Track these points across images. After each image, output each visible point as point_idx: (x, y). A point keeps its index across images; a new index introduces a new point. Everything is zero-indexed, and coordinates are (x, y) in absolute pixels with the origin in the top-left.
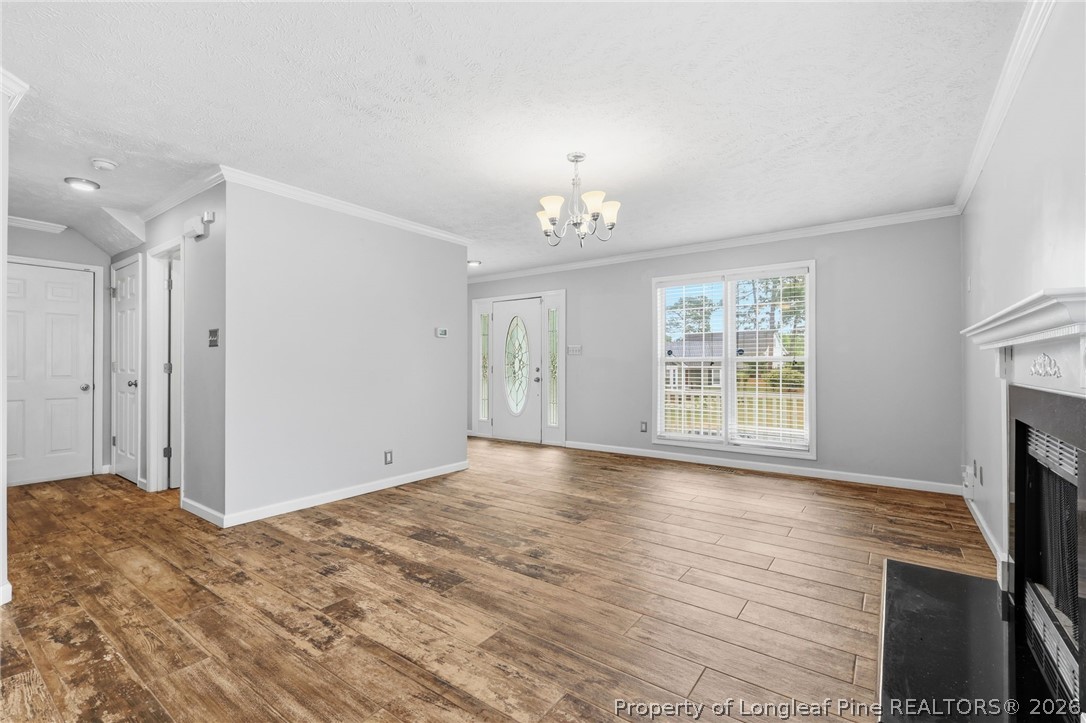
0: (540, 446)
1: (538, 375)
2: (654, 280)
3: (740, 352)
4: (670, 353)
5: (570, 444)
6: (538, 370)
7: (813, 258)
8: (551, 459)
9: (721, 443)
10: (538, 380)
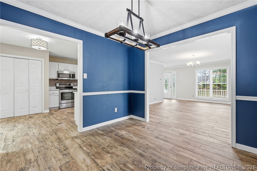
0: (171, 99)
1: (171, 86)
2: (196, 70)
3: (213, 82)
4: (198, 82)
5: (178, 99)
6: (171, 85)
7: (228, 66)
8: (174, 101)
9: (210, 98)
10: (171, 87)
